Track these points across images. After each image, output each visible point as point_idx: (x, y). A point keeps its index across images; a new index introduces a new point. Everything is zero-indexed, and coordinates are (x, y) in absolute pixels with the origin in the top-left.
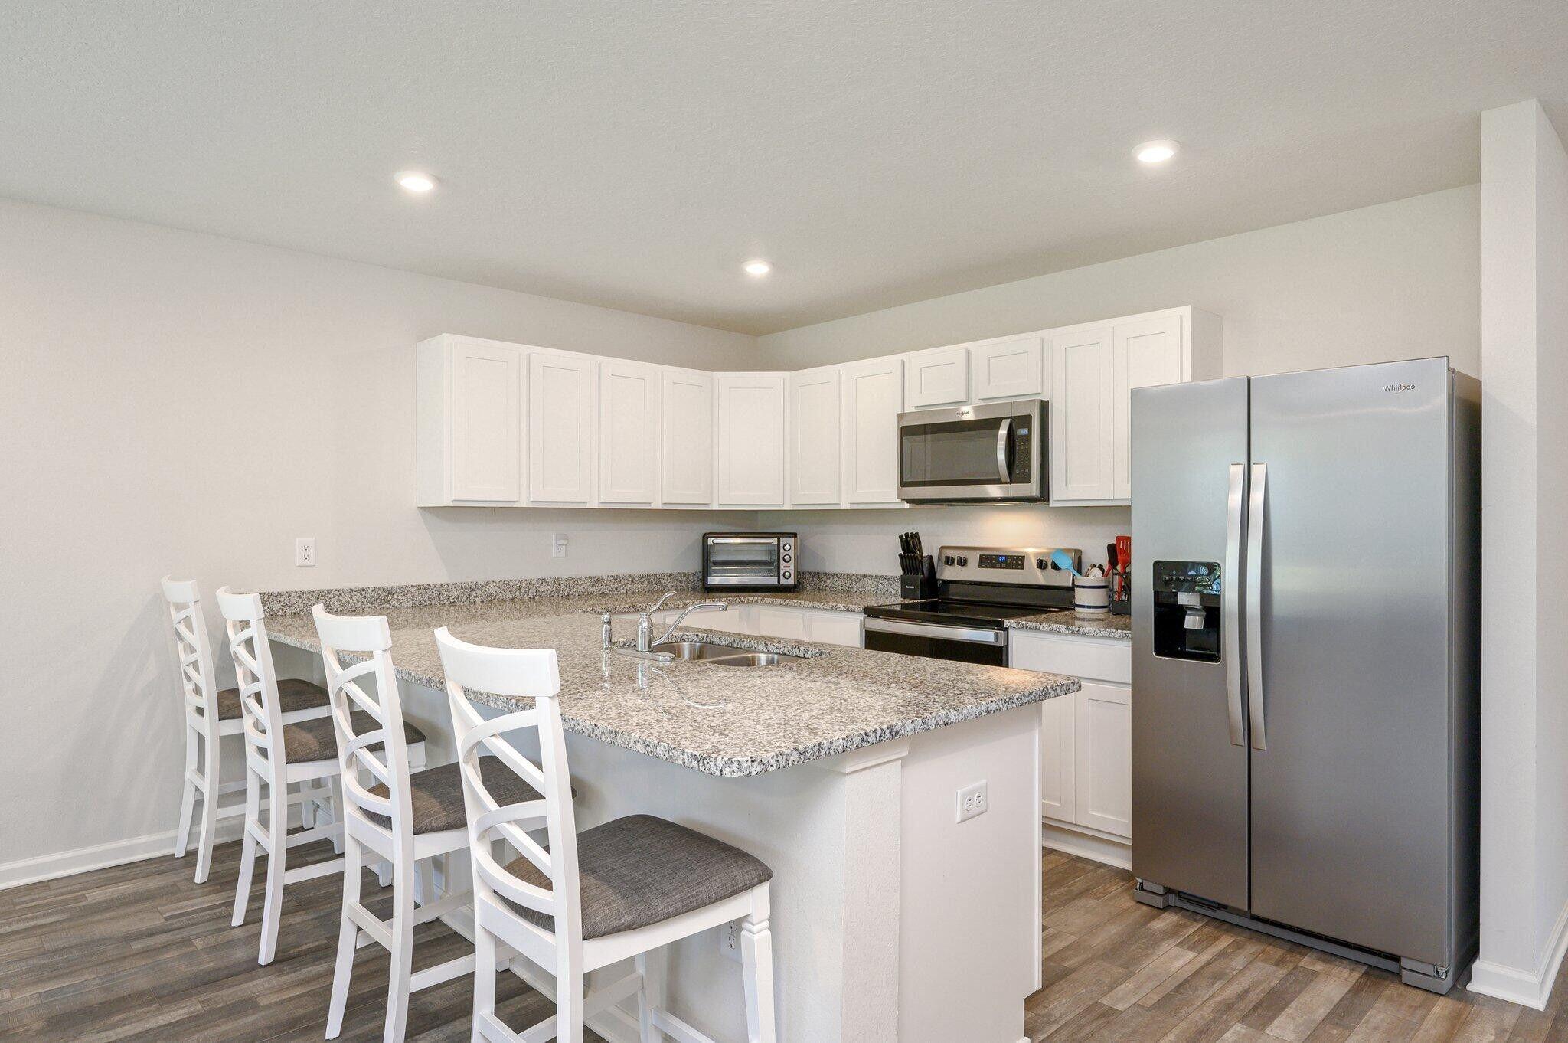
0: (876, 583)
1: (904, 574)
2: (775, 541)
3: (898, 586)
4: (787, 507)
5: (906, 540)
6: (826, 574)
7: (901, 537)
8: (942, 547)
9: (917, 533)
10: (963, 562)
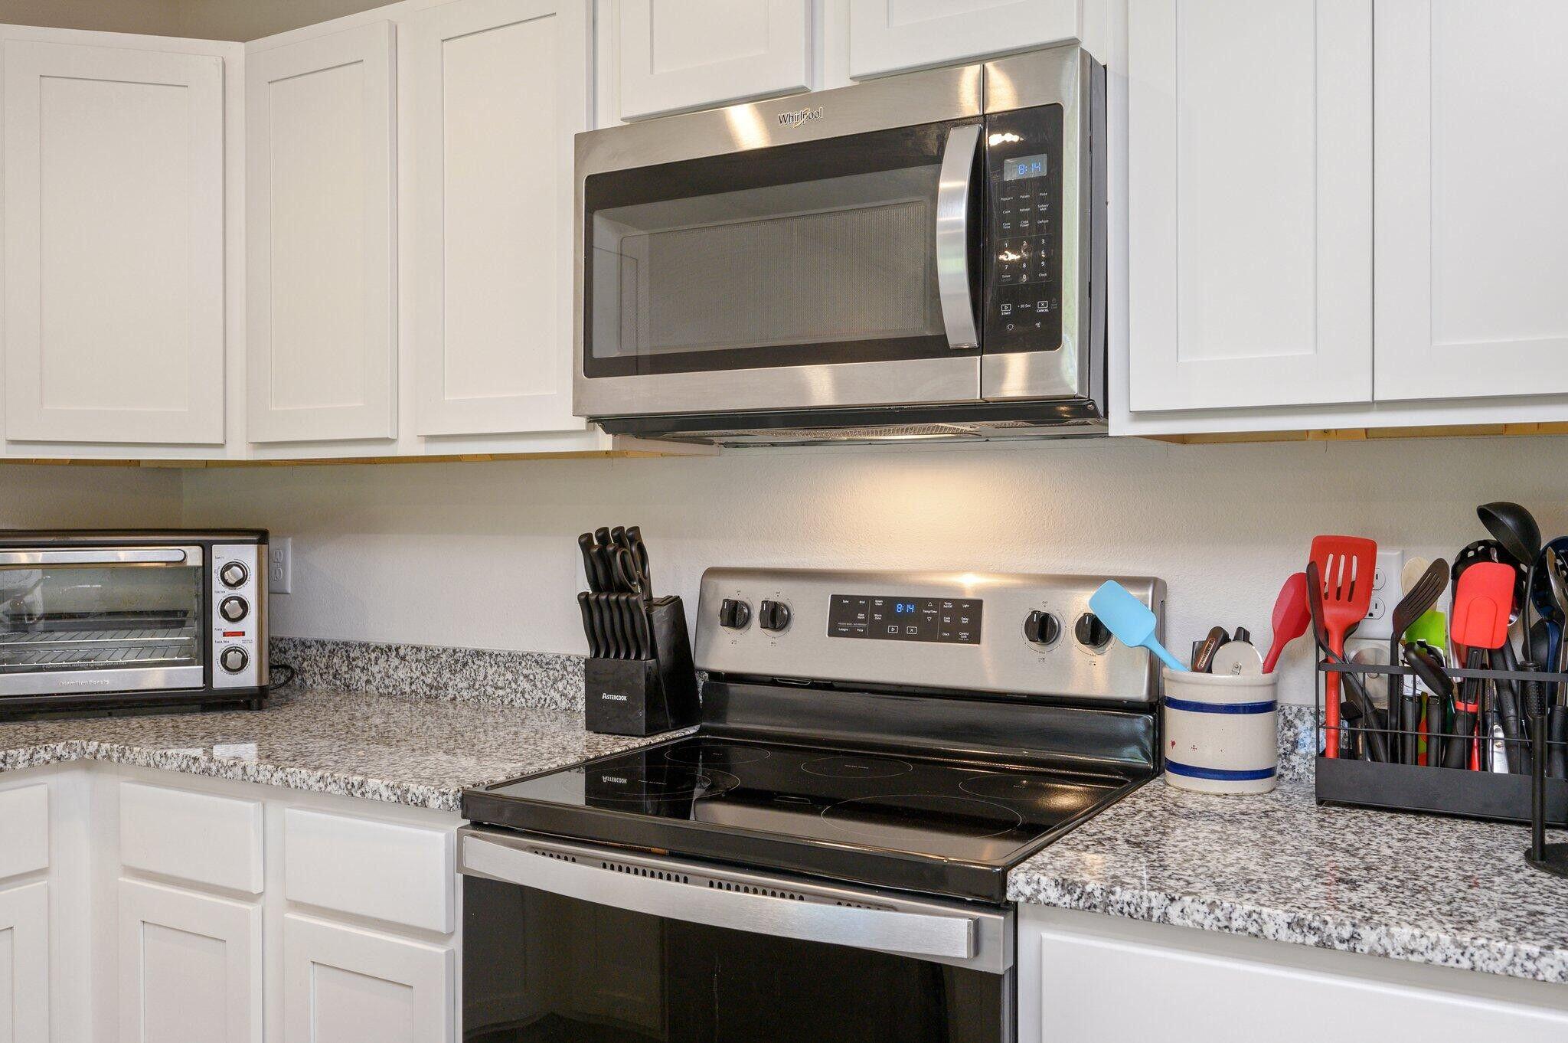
0: (509, 676)
1: (597, 654)
2: (194, 556)
3: (577, 687)
4: (237, 451)
5: (602, 552)
6: (367, 646)
7: (585, 542)
8: (712, 572)
9: (636, 529)
10: (776, 617)
